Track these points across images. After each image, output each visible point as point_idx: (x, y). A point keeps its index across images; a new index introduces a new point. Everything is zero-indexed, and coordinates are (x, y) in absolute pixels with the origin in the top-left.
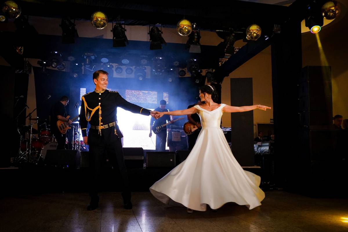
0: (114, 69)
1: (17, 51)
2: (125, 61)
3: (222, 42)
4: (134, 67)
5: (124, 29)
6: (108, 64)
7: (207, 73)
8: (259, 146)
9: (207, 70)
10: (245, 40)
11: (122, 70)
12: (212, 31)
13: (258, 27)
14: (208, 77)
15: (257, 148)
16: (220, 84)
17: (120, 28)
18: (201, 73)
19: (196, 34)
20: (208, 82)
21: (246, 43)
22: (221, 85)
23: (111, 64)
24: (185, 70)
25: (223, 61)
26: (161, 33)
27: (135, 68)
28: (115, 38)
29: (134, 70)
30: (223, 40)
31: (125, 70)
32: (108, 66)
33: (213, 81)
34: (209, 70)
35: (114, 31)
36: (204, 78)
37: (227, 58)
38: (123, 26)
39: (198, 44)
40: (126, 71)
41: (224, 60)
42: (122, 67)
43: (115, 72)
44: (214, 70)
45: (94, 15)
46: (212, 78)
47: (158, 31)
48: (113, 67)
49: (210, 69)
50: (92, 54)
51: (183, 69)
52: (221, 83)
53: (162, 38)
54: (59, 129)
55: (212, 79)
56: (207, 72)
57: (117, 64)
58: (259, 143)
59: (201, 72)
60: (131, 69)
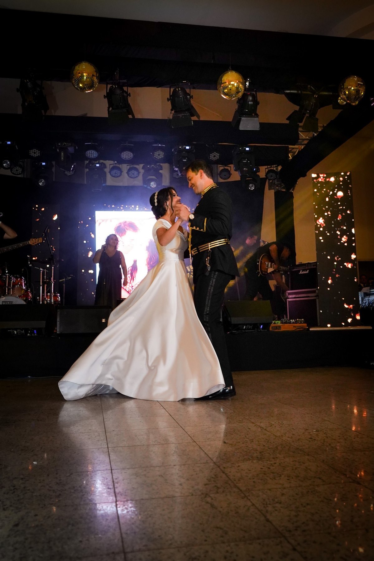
0: (107, 170)
2: (127, 155)
3: (295, 111)
4: (142, 165)
5: (127, 93)
6: (97, 162)
7: (267, 174)
9: (268, 168)
10: (337, 106)
11: (121, 172)
12: (277, 92)
13: (360, 79)
14: (270, 180)
15: (362, 298)
16: (291, 191)
17: (118, 92)
18: (258, 173)
19: (251, 98)
20: (269, 189)
21: (339, 111)
22: (292, 193)
23: (101, 161)
24: (229, 169)
25: (294, 150)
26: (190, 98)
27: (143, 168)
28: (111, 109)
29: (142, 171)
30: (297, 108)
31: (126, 171)
32: (98, 165)
33: (278, 186)
34: (271, 167)
35: (109, 96)
36: (263, 181)
37: (303, 144)
38: (125, 88)
39: (253, 114)
40: (128, 173)
41: (297, 148)
42: (120, 166)
43: (109, 176)
44: (280, 168)
45: (77, 67)
46: (276, 180)
47: (186, 94)
48: (105, 167)
49: (273, 165)
50: (70, 144)
51: (226, 168)
52: (293, 190)
53: (192, 106)
55: (276, 183)
56: (267, 170)
57: (112, 162)
58: (365, 290)
59: (258, 170)
60: (136, 169)
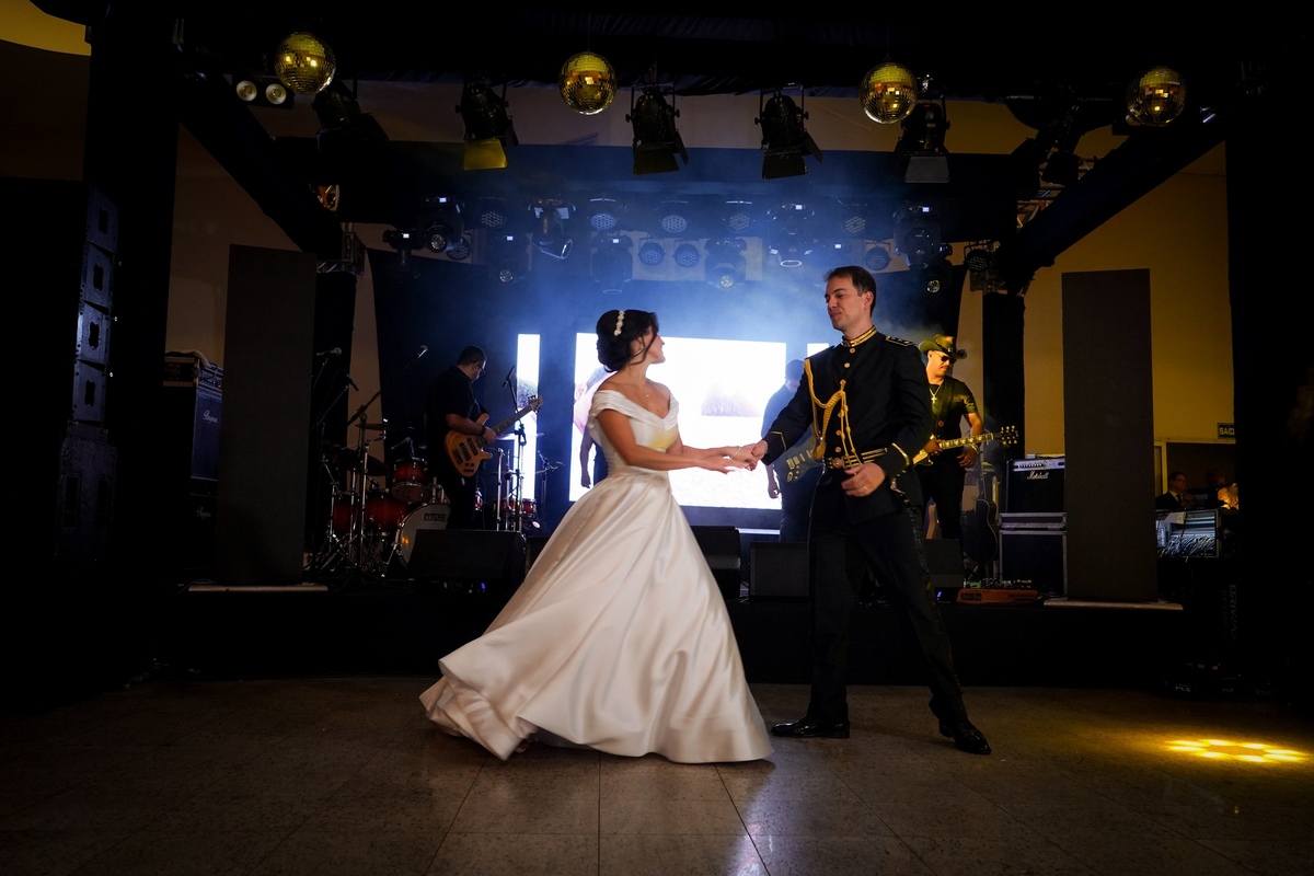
0: (634, 251)
1: (321, 200)
2: (674, 223)
3: (1029, 142)
4: (704, 241)
5: (671, 109)
6: (615, 234)
7: (968, 258)
8: (1176, 527)
9: (970, 246)
10: (1120, 128)
11: (663, 254)
12: (990, 99)
13: (1175, 74)
14: (972, 271)
15: (1167, 533)
16: (1020, 294)
17: (656, 107)
18: (948, 258)
19: (931, 116)
20: (972, 290)
21: (1124, 138)
22: (1022, 299)
23: (623, 233)
24: (887, 248)
25: (1030, 208)
26: (802, 118)
27: (707, 246)
28: (639, 143)
29: (704, 253)
30: (1033, 133)
31: (672, 252)
32: (616, 241)
33: (991, 284)
34: (978, 244)
35: (636, 117)
36: (959, 272)
37: (1049, 199)
38: (668, 99)
39: (937, 150)
40: (675, 256)
41: (1035, 204)
42: (661, 242)
43: (637, 263)
44: (996, 245)
45: (572, 65)
46: (987, 271)
47: (793, 109)
48: (631, 244)
49: (983, 240)
50: (561, 202)
51: (881, 245)
52: (1024, 292)
53: (807, 134)
54: (453, 458)
55: (987, 277)
56: (968, 251)
57: (645, 234)
59: (949, 251)
60: (694, 249)
